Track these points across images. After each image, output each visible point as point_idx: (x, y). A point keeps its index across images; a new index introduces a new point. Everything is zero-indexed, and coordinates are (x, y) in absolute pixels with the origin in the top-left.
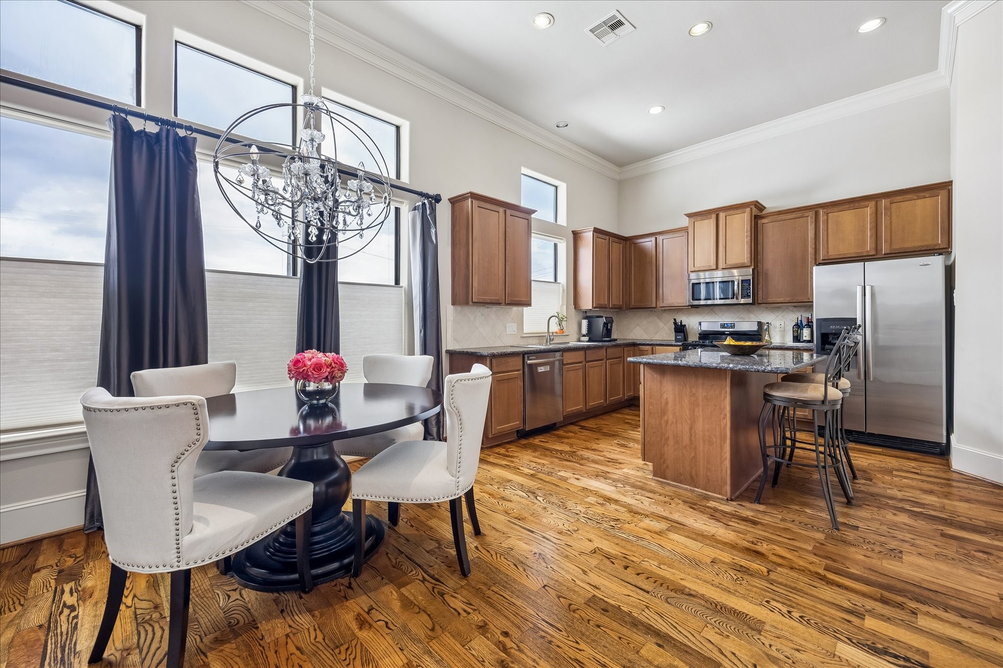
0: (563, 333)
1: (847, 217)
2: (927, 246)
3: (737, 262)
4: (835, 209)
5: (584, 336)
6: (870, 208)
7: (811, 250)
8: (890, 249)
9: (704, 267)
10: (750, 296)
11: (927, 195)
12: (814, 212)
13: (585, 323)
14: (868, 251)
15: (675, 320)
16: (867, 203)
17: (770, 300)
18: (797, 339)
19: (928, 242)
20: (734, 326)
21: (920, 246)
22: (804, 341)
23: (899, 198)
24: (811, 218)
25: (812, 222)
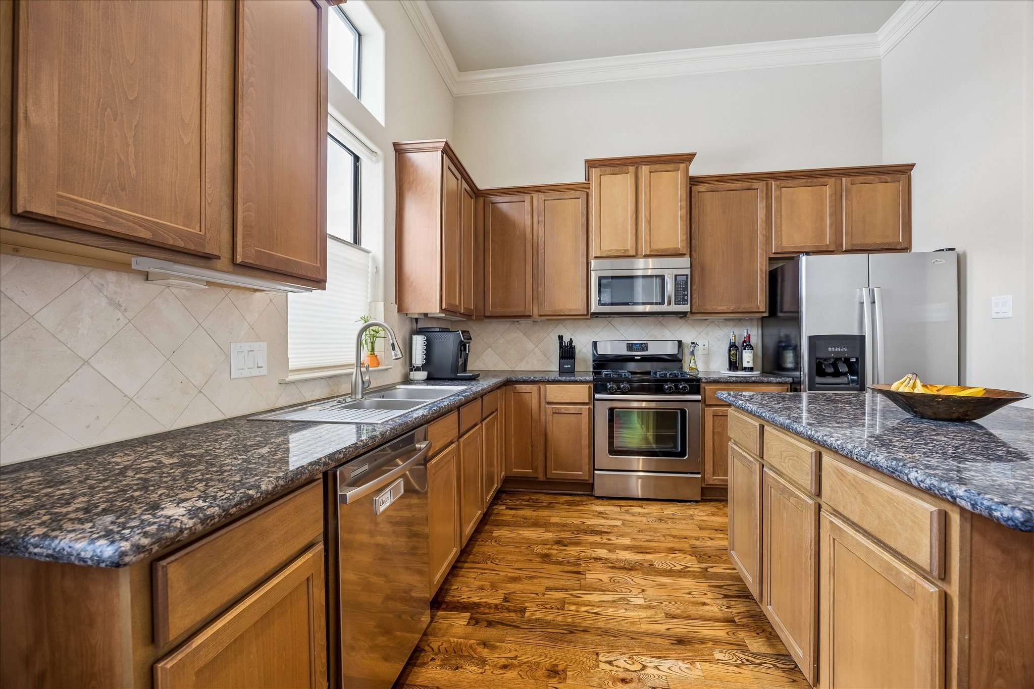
0: (378, 364)
1: (803, 195)
2: (889, 244)
3: (666, 246)
4: (791, 183)
5: (418, 369)
6: (830, 187)
7: (760, 238)
8: (852, 245)
9: (617, 251)
10: (687, 300)
11: (889, 179)
12: (764, 183)
13: (419, 342)
14: (827, 246)
15: (561, 338)
16: (826, 180)
17: (709, 309)
18: (734, 365)
19: (890, 239)
20: (647, 347)
21: (882, 244)
22: (745, 369)
23: (860, 179)
24: (762, 191)
25: (763, 198)
